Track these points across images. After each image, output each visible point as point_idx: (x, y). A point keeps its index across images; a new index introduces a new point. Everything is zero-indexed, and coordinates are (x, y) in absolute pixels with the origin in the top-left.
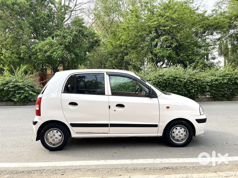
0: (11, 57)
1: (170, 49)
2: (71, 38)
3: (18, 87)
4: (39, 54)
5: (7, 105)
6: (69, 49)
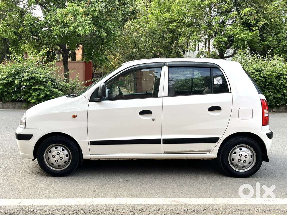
0: (6, 32)
1: (256, 29)
2: (103, 5)
3: (34, 80)
4: (54, 29)
5: (14, 108)
6: (96, 22)
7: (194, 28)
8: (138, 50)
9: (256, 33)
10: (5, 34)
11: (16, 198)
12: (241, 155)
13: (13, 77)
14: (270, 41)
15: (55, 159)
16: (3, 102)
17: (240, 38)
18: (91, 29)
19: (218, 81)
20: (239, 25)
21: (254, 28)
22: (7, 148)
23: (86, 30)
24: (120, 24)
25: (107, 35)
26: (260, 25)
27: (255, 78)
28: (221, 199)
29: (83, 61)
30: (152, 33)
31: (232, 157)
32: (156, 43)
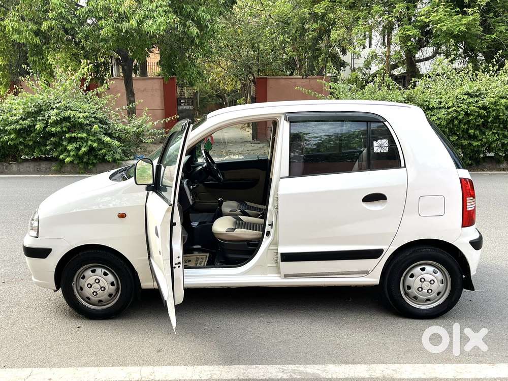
1: (475, 12)
3: (70, 122)
4: (103, 25)
5: (38, 172)
6: (179, 7)
7: (359, 11)
8: (258, 54)
9: (474, 20)
10: (18, 36)
11: (23, 366)
12: (423, 280)
13: (33, 119)
14: (501, 32)
15: (92, 290)
16: (18, 162)
17: (443, 30)
18: (170, 22)
19: (380, 146)
20: (443, 5)
21: (471, 10)
22: (19, 258)
23: (159, 24)
24: (222, 9)
25: (199, 32)
26: (482, 3)
27: (467, 109)
28: (382, 367)
29: (160, 77)
30: (282, 22)
31: (407, 284)
32: (289, 40)
